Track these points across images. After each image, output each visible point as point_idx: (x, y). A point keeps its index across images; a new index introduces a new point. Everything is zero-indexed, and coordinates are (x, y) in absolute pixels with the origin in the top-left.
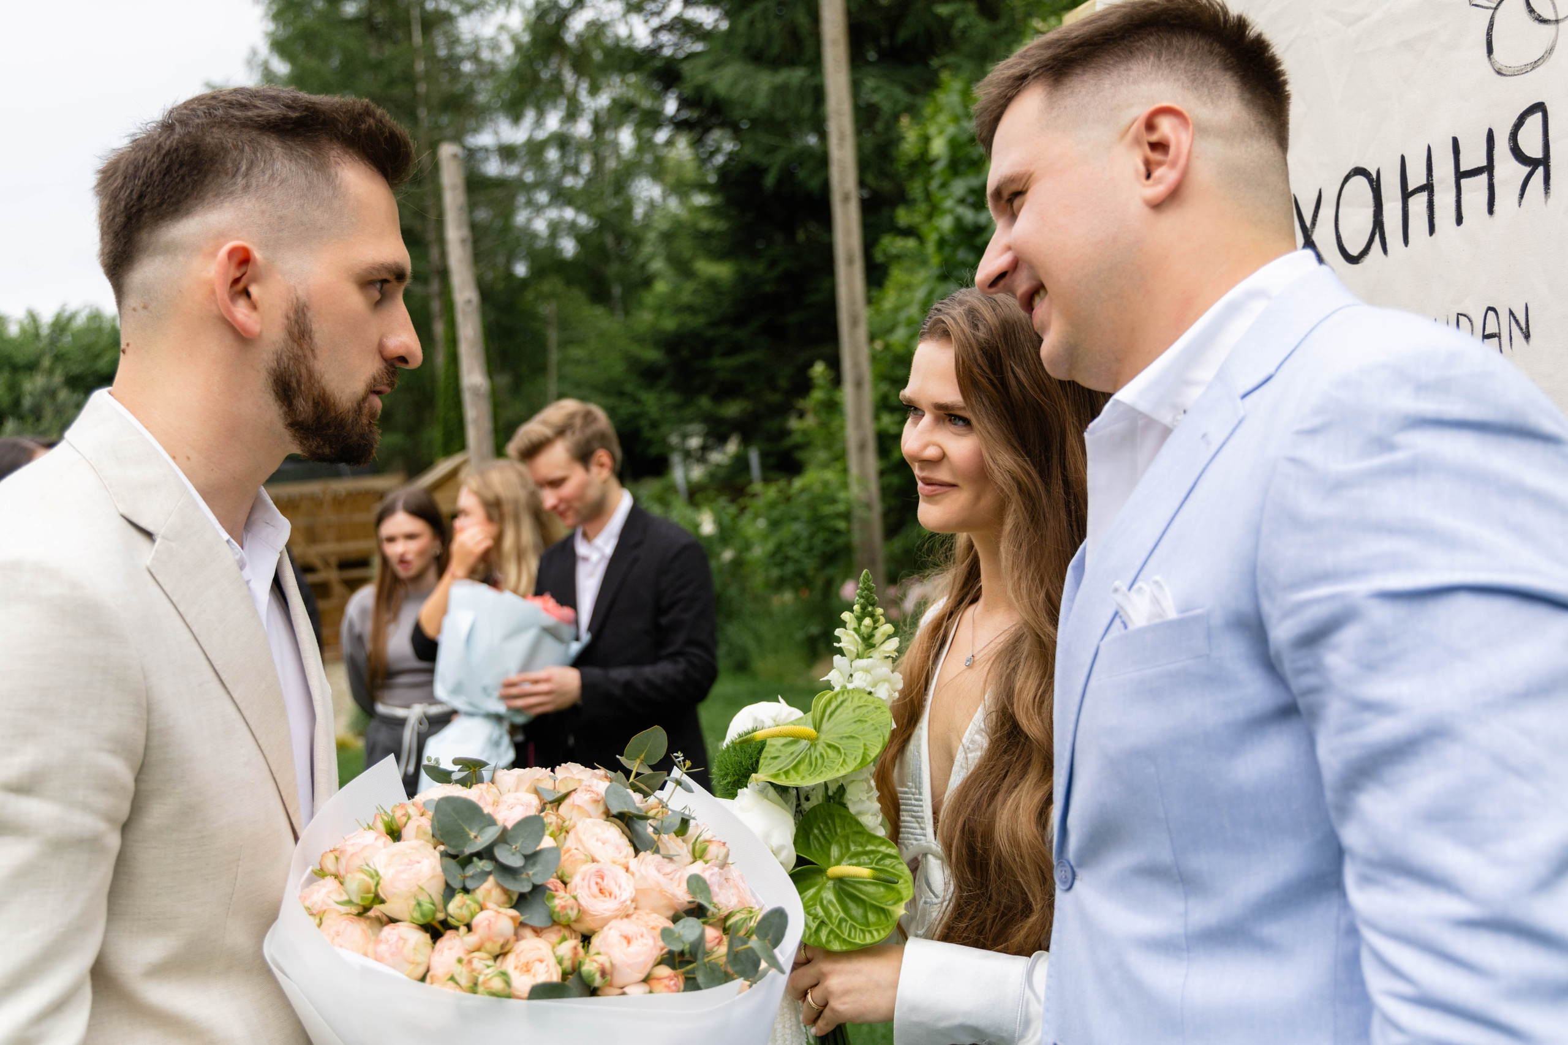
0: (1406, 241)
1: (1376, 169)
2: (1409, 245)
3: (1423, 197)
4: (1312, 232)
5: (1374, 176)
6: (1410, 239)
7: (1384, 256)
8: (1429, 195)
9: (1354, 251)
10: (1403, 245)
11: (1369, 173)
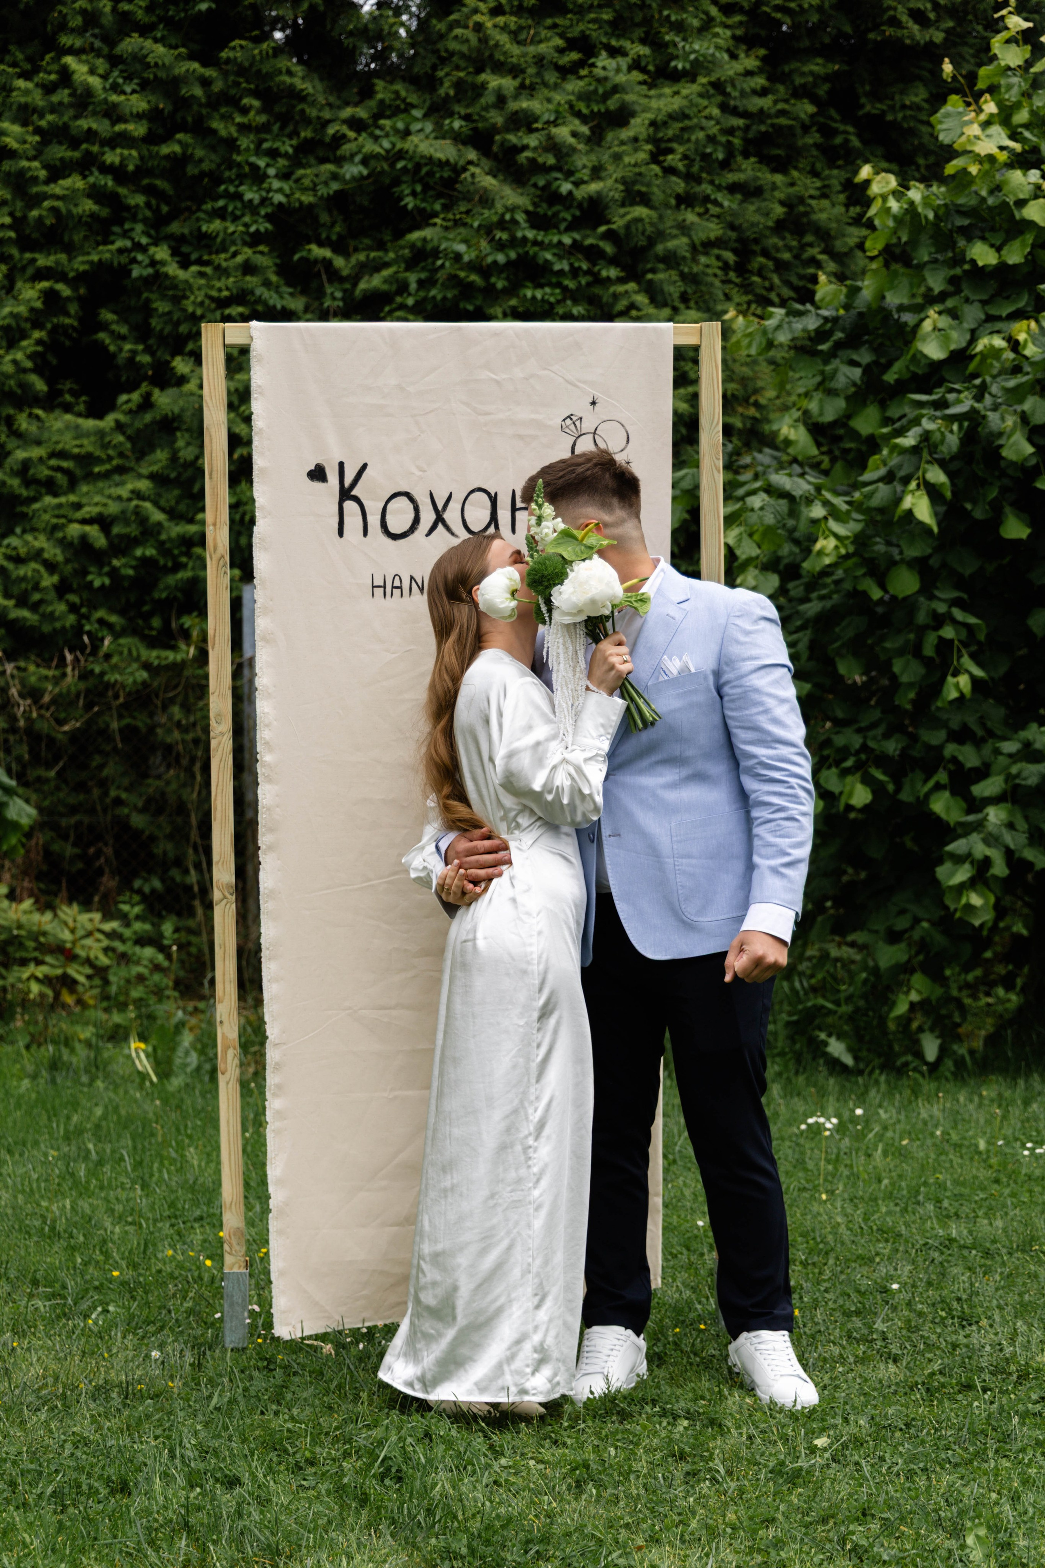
1: (494, 492)
2: (516, 534)
4: (443, 513)
5: (493, 495)
6: (516, 531)
10: (512, 532)
11: (489, 492)
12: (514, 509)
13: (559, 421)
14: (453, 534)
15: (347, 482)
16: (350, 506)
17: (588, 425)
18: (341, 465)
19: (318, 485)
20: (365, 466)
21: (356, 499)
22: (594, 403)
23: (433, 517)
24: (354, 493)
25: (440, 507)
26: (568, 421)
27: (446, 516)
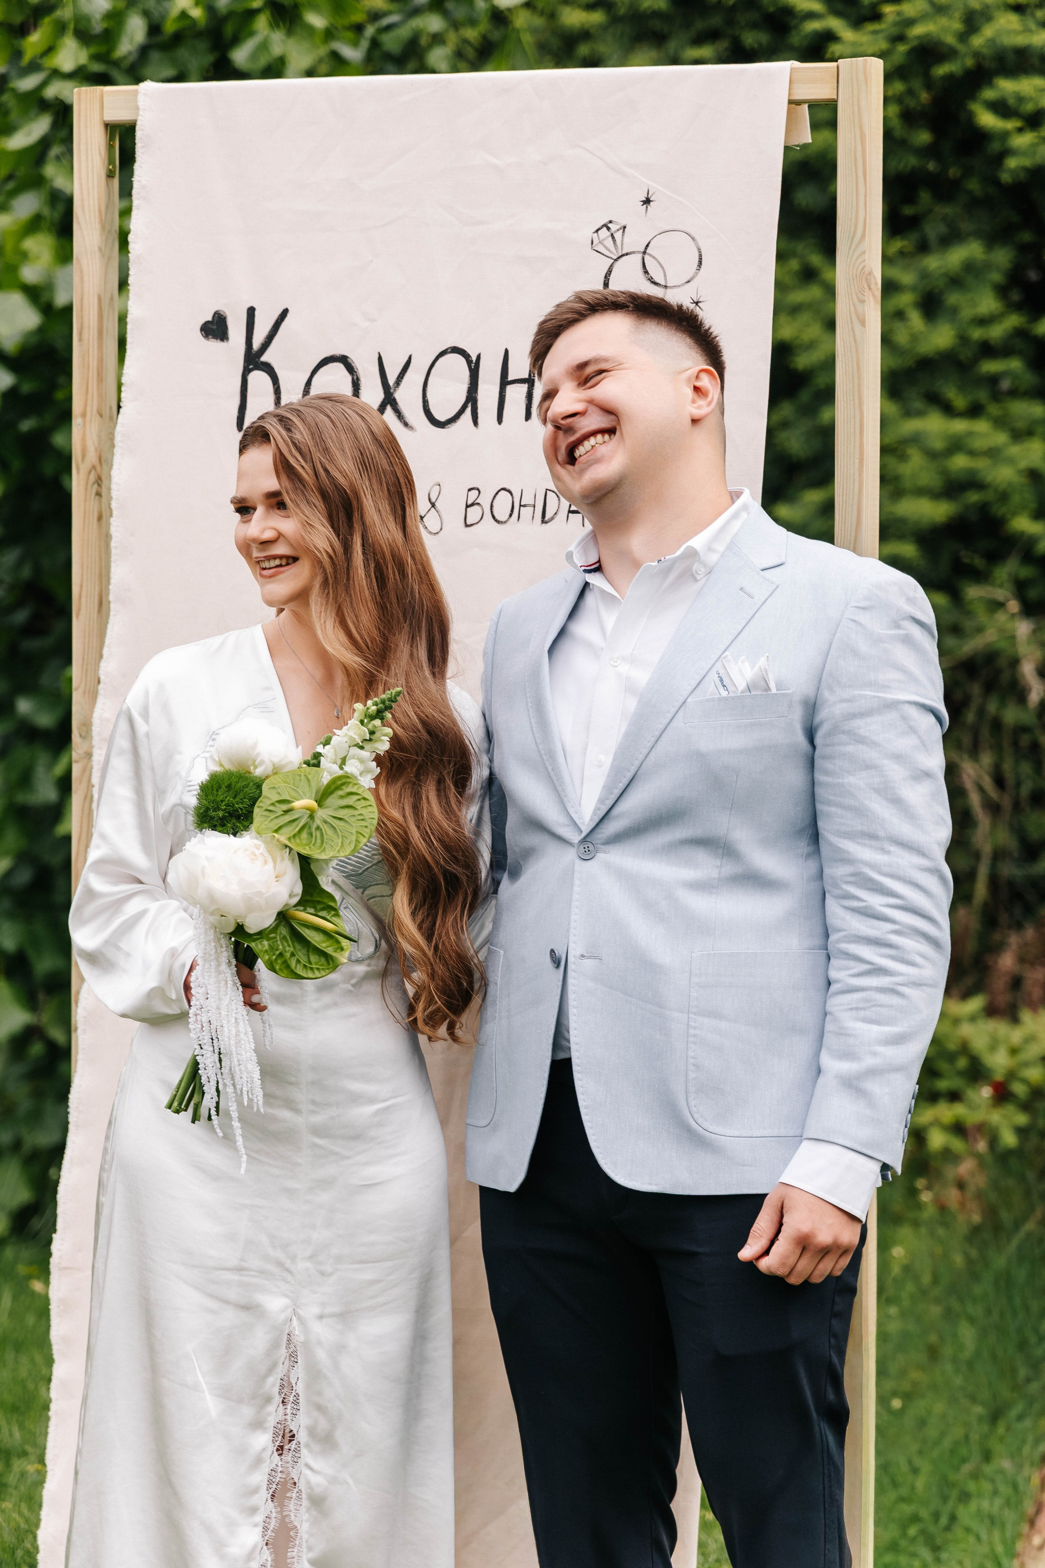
0: (500, 419)
1: (477, 354)
2: (502, 424)
3: (524, 388)
4: (395, 390)
5: (474, 359)
6: (504, 419)
7: (475, 428)
8: (528, 388)
9: (441, 416)
10: (497, 423)
11: (469, 354)
12: (505, 382)
13: (589, 232)
14: (406, 424)
15: (257, 342)
16: (257, 378)
17: (633, 241)
18: (251, 312)
19: (214, 345)
20: (284, 313)
21: (268, 369)
22: (647, 201)
23: (380, 396)
24: (264, 358)
25: (391, 380)
26: (604, 233)
27: (398, 395)
